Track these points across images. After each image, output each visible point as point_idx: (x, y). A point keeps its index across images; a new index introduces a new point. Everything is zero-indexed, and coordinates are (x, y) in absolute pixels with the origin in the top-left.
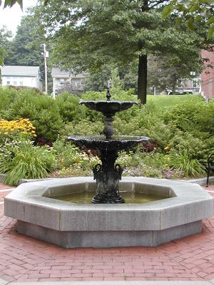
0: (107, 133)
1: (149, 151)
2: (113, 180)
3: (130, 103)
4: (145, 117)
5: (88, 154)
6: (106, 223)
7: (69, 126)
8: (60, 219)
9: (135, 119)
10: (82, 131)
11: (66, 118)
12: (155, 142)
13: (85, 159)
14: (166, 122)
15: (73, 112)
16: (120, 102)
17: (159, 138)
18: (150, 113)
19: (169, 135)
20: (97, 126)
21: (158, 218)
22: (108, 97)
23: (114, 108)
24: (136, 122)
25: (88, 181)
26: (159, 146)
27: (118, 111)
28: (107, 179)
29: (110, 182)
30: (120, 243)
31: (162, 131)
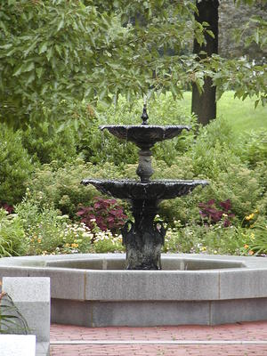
0: (143, 174)
1: (214, 223)
2: (151, 246)
3: (177, 129)
4: (208, 153)
5: (91, 227)
6: (147, 289)
7: (45, 172)
8: (85, 283)
9: (185, 158)
10: (75, 181)
11: (35, 155)
12: (227, 206)
13: (85, 235)
14: (252, 165)
15: (50, 142)
16: (163, 127)
17: (234, 198)
18: (217, 145)
19: (258, 192)
20: (104, 171)
21: (216, 284)
22: (144, 119)
23: (154, 135)
24: (188, 163)
25: (107, 258)
26: (236, 214)
27: (160, 140)
28: (143, 244)
29: (148, 249)
30: (165, 321)
31: (242, 183)
